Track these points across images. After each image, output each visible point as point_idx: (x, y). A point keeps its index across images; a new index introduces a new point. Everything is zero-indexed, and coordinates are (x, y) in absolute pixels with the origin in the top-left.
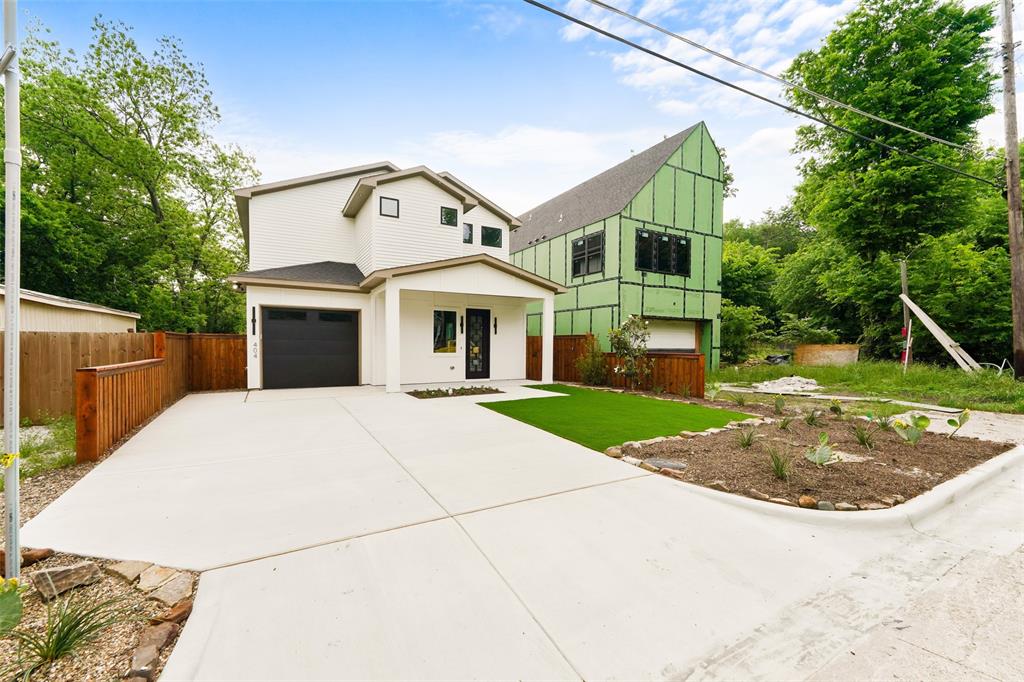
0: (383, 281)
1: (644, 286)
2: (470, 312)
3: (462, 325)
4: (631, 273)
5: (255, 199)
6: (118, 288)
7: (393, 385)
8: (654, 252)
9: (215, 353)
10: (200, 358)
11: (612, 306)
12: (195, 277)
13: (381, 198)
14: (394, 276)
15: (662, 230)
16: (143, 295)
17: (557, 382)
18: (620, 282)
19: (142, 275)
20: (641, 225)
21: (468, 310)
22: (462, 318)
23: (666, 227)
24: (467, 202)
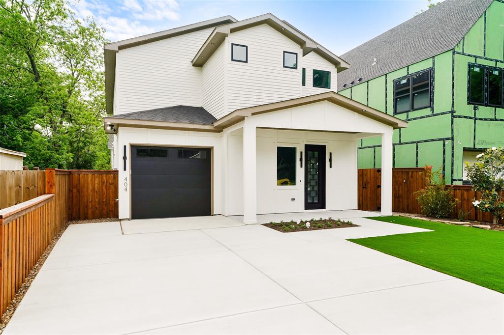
0: (241, 119)
1: (476, 119)
2: (308, 147)
3: (301, 160)
4: (464, 107)
5: (121, 52)
6: (7, 132)
7: (250, 216)
8: (486, 86)
9: (90, 187)
10: (78, 191)
11: (444, 140)
12: (64, 124)
13: (233, 44)
14: (253, 114)
15: (493, 64)
16: (25, 138)
17: (397, 214)
18: (453, 116)
19: (25, 123)
20: (472, 60)
21: (306, 146)
22: (301, 153)
23: (497, 61)
24: (308, 45)
